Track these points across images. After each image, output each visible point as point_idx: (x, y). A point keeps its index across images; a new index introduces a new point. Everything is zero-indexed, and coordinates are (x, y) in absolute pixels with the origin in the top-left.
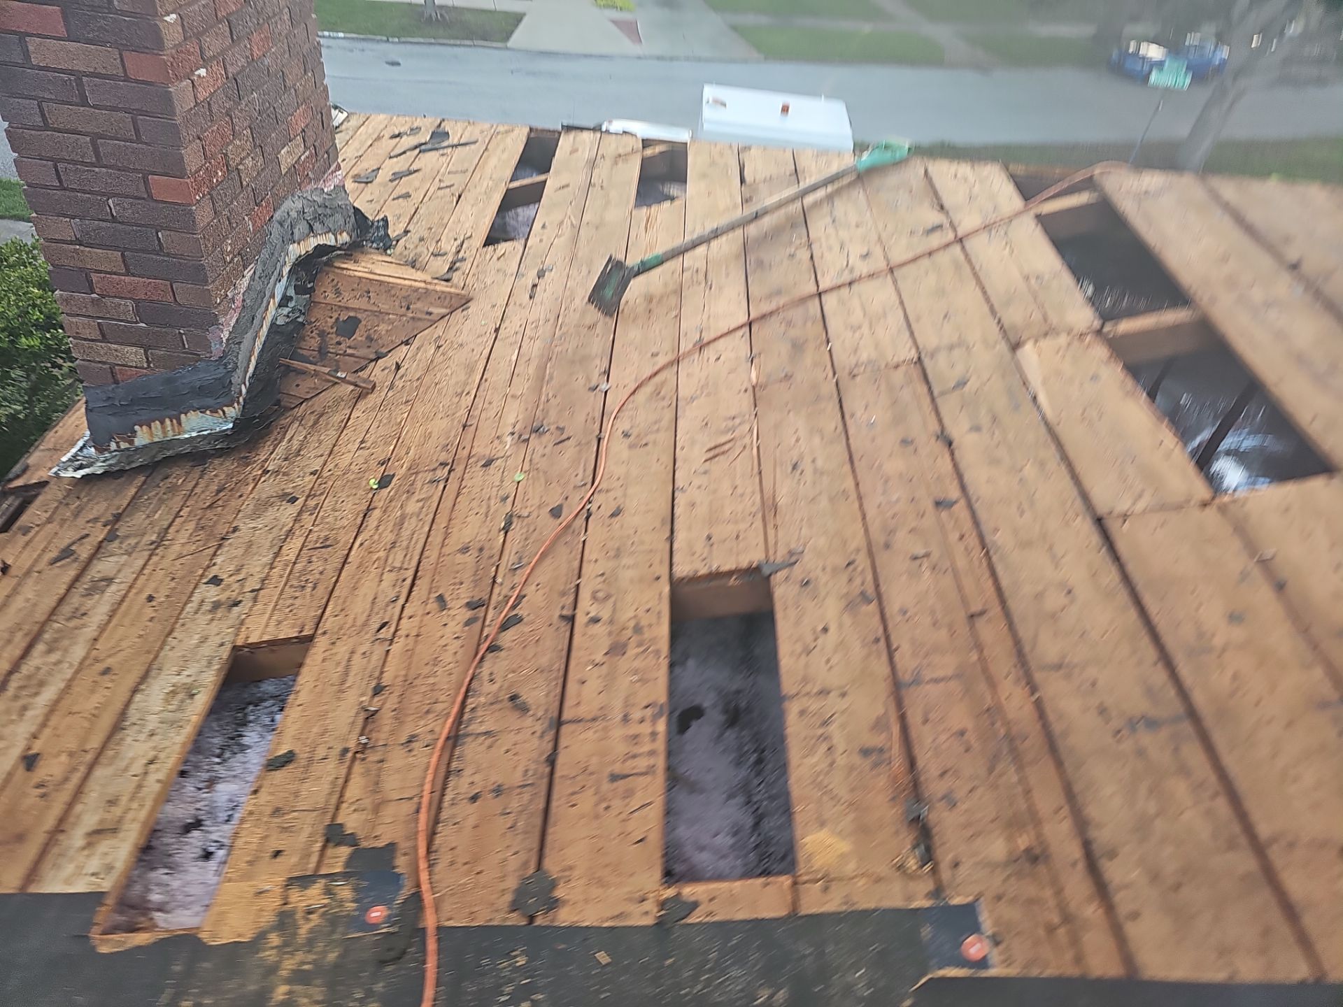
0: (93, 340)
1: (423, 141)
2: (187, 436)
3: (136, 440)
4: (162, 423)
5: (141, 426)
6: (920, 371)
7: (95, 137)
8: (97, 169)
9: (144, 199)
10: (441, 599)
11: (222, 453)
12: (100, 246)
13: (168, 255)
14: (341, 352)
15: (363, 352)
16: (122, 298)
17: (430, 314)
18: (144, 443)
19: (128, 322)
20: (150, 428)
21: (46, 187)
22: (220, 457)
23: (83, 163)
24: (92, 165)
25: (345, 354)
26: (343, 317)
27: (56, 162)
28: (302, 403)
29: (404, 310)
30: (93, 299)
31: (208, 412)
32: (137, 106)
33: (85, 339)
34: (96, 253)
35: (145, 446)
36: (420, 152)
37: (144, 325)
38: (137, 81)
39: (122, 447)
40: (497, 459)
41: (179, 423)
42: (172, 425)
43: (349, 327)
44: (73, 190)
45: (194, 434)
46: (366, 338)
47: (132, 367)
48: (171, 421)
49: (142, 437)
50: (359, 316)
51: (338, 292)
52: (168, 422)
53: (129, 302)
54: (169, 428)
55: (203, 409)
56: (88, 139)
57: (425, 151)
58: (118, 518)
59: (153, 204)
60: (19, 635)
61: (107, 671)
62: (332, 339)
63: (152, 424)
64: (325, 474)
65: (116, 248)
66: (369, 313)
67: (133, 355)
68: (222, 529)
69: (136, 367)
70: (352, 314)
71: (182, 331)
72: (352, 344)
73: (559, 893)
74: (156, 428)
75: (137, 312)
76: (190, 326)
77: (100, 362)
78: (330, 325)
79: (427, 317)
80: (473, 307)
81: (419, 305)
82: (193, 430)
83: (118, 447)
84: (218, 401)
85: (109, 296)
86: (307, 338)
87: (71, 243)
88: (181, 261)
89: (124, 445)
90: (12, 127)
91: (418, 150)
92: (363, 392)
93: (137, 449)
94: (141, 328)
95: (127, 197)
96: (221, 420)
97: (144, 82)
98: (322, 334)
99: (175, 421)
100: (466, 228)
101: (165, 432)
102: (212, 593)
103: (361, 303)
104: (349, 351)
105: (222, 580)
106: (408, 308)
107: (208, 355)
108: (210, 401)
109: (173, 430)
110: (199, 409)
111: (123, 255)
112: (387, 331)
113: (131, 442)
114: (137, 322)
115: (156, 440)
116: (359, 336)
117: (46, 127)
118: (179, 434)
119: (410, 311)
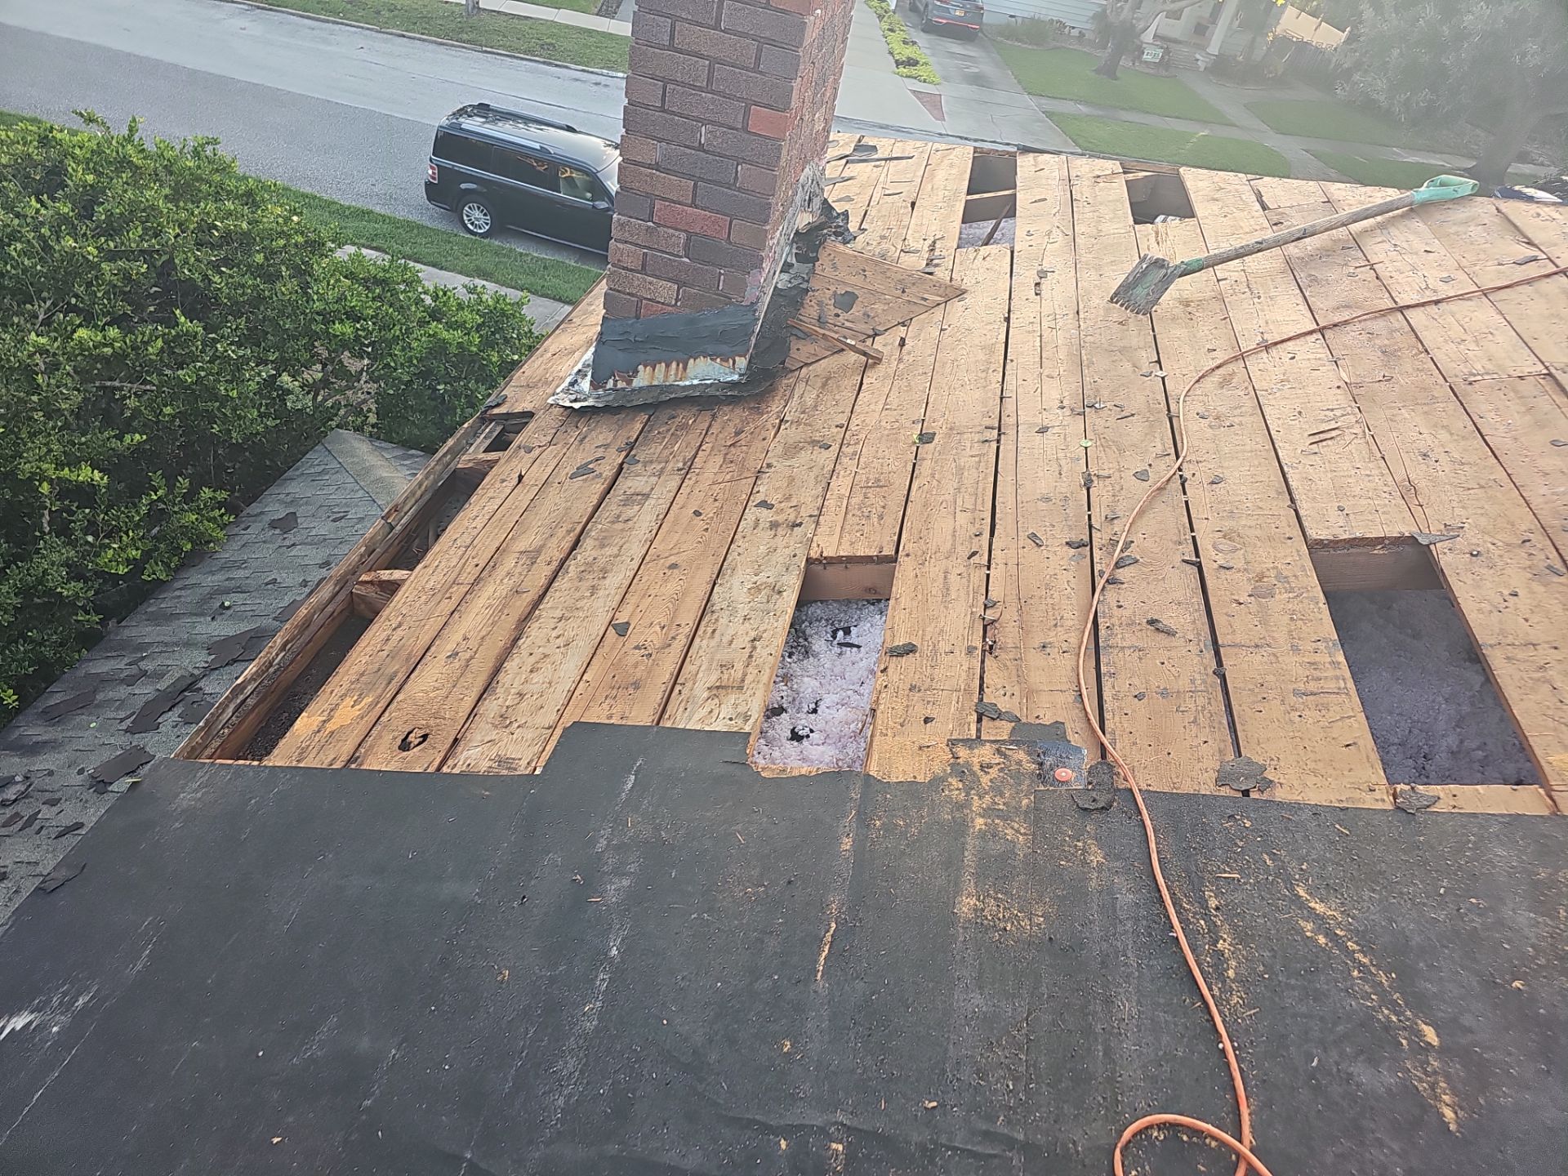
0: (631, 270)
1: (848, 153)
2: (687, 383)
3: (635, 380)
4: (668, 366)
5: (645, 366)
6: (1553, 382)
7: (714, 61)
8: (704, 94)
9: (737, 129)
10: (1033, 537)
11: (733, 401)
12: (675, 173)
13: (739, 189)
14: (839, 324)
15: (861, 327)
16: (676, 229)
17: (926, 299)
18: (641, 385)
19: (673, 255)
20: (654, 370)
21: (647, 107)
22: (729, 404)
23: (693, 87)
24: (701, 89)
25: (842, 326)
26: (841, 291)
27: (666, 81)
28: (801, 367)
29: (900, 292)
30: (649, 227)
31: (718, 360)
32: (768, 34)
33: (624, 268)
34: (670, 180)
35: (641, 388)
36: (847, 162)
37: (687, 260)
38: (777, 10)
39: (619, 386)
40: (1053, 427)
41: (685, 368)
42: (677, 369)
43: (847, 301)
44: (673, 113)
45: (696, 382)
46: (864, 314)
47: (658, 302)
48: (678, 365)
49: (643, 378)
50: (856, 292)
51: (835, 267)
52: (674, 365)
53: (683, 235)
54: (672, 373)
55: (713, 356)
56: (707, 62)
57: (853, 162)
58: (631, 446)
59: (746, 136)
60: (561, 532)
61: (674, 566)
62: (830, 310)
63: (658, 366)
64: (852, 427)
65: (691, 177)
66: (866, 291)
67: (666, 291)
68: (754, 464)
69: (663, 304)
70: (849, 289)
71: (722, 271)
72: (850, 319)
73: (1270, 775)
74: (660, 371)
75: (687, 247)
76: (732, 267)
77: (629, 294)
78: (828, 296)
79: (923, 302)
80: (969, 299)
81: (914, 289)
82: (696, 378)
83: (615, 385)
84: (734, 349)
85: (665, 226)
86: (805, 306)
87: (650, 167)
88: (751, 197)
89: (621, 385)
90: (637, 43)
91: (844, 161)
92: (872, 361)
93: (633, 390)
94: (684, 262)
95: (722, 125)
96: (727, 370)
97: (783, 11)
98: (820, 304)
99: (681, 365)
100: (934, 230)
101: (666, 376)
102: (766, 515)
103: (857, 280)
104: (847, 324)
105: (773, 505)
106: (904, 292)
107: (740, 299)
108: (725, 348)
109: (676, 374)
110: (710, 355)
111: (695, 185)
112: (884, 310)
113: (629, 382)
114: (681, 257)
115: (655, 383)
116: (857, 311)
117: (671, 47)
118: (681, 380)
119: (906, 294)
